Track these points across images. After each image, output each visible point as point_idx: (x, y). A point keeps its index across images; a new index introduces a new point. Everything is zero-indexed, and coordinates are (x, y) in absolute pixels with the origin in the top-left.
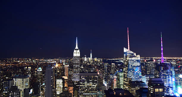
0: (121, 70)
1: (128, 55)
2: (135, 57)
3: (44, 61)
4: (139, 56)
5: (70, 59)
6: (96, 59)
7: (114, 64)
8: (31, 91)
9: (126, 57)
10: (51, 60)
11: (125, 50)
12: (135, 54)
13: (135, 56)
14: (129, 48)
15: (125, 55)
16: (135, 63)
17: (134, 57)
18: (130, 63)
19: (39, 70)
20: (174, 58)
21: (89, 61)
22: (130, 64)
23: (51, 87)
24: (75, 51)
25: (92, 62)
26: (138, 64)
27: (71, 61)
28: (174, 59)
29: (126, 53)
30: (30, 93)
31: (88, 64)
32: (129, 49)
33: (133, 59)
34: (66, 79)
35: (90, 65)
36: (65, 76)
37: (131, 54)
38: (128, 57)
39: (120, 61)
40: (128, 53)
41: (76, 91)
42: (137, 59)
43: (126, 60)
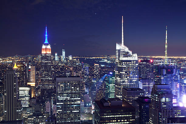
0: (111, 73)
2: (131, 56)
4: (136, 55)
6: (70, 58)
7: (98, 65)
9: (119, 56)
11: (118, 47)
12: (131, 53)
13: (131, 55)
14: (123, 44)
16: (131, 64)
20: (175, 57)
21: (61, 61)
23: (13, 98)
24: (44, 47)
27: (35, 60)
28: (175, 59)
31: (60, 64)
33: (128, 59)
34: (33, 87)
36: (31, 82)
37: (126, 52)
38: (121, 57)
39: (103, 60)
40: (121, 50)
41: (48, 102)
42: (133, 59)
43: (119, 60)
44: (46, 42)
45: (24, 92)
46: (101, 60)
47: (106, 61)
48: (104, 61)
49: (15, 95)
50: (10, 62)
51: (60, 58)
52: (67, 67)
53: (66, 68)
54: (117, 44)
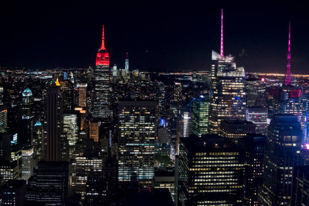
0: (202, 97)
1: (219, 66)
2: (235, 70)
3: (26, 75)
4: (242, 70)
5: (82, 72)
6: (137, 73)
7: (180, 84)
8: (15, 137)
9: (216, 70)
10: (41, 73)
11: (214, 56)
12: (235, 66)
13: (235, 68)
14: (222, 51)
15: (214, 66)
16: (234, 83)
17: (233, 70)
18: (223, 83)
19: (26, 93)
21: (122, 77)
22: (223, 85)
23: (57, 129)
24: (99, 55)
25: (129, 77)
26: (241, 86)
27: (84, 75)
29: (216, 62)
30: (12, 142)
31: (121, 82)
32: (221, 54)
33: (231, 75)
34: (83, 114)
35: (126, 85)
37: (226, 65)
38: (219, 72)
40: (219, 62)
41: (105, 138)
42: (238, 75)
43: (216, 76)
44: (103, 48)
49: (59, 125)
54: (213, 53)
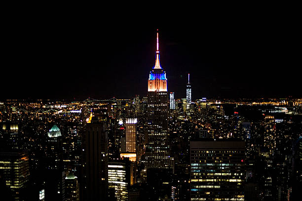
8: (42, 195)
19: (53, 133)
36: (128, 153)
39: (278, 109)
41: (166, 197)
44: (157, 66)
45: (115, 173)
46: (272, 107)
47: (284, 111)
48: (279, 111)
50: (78, 112)
51: (180, 105)
52: (197, 125)
53: (194, 126)
